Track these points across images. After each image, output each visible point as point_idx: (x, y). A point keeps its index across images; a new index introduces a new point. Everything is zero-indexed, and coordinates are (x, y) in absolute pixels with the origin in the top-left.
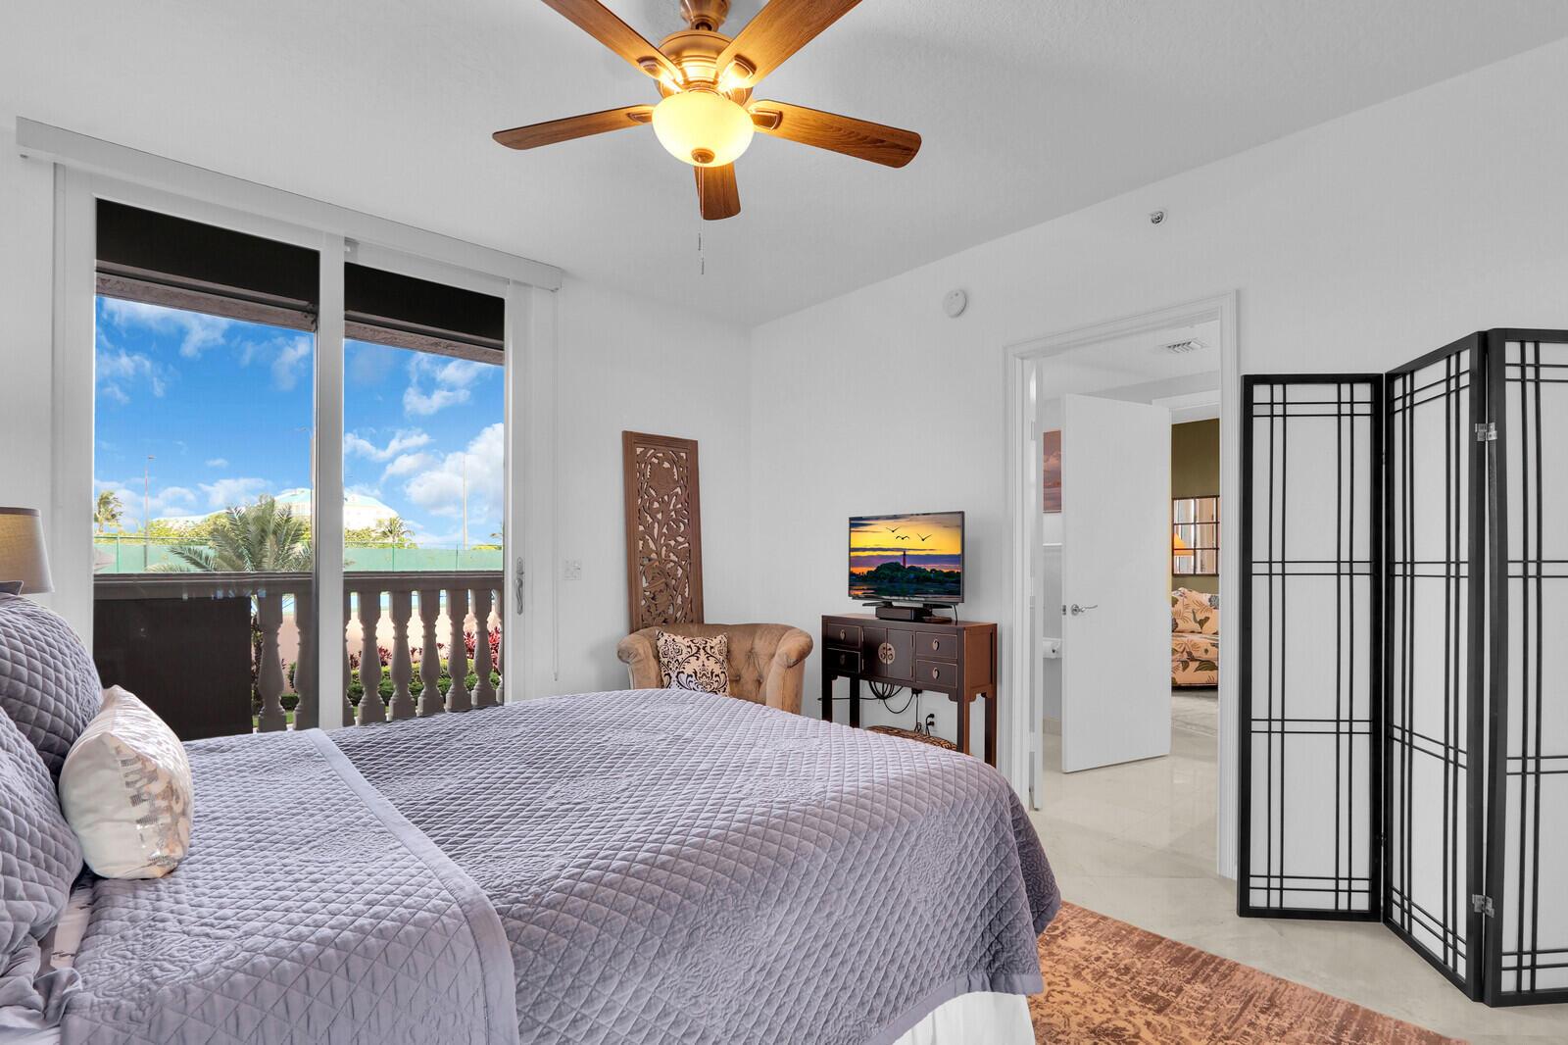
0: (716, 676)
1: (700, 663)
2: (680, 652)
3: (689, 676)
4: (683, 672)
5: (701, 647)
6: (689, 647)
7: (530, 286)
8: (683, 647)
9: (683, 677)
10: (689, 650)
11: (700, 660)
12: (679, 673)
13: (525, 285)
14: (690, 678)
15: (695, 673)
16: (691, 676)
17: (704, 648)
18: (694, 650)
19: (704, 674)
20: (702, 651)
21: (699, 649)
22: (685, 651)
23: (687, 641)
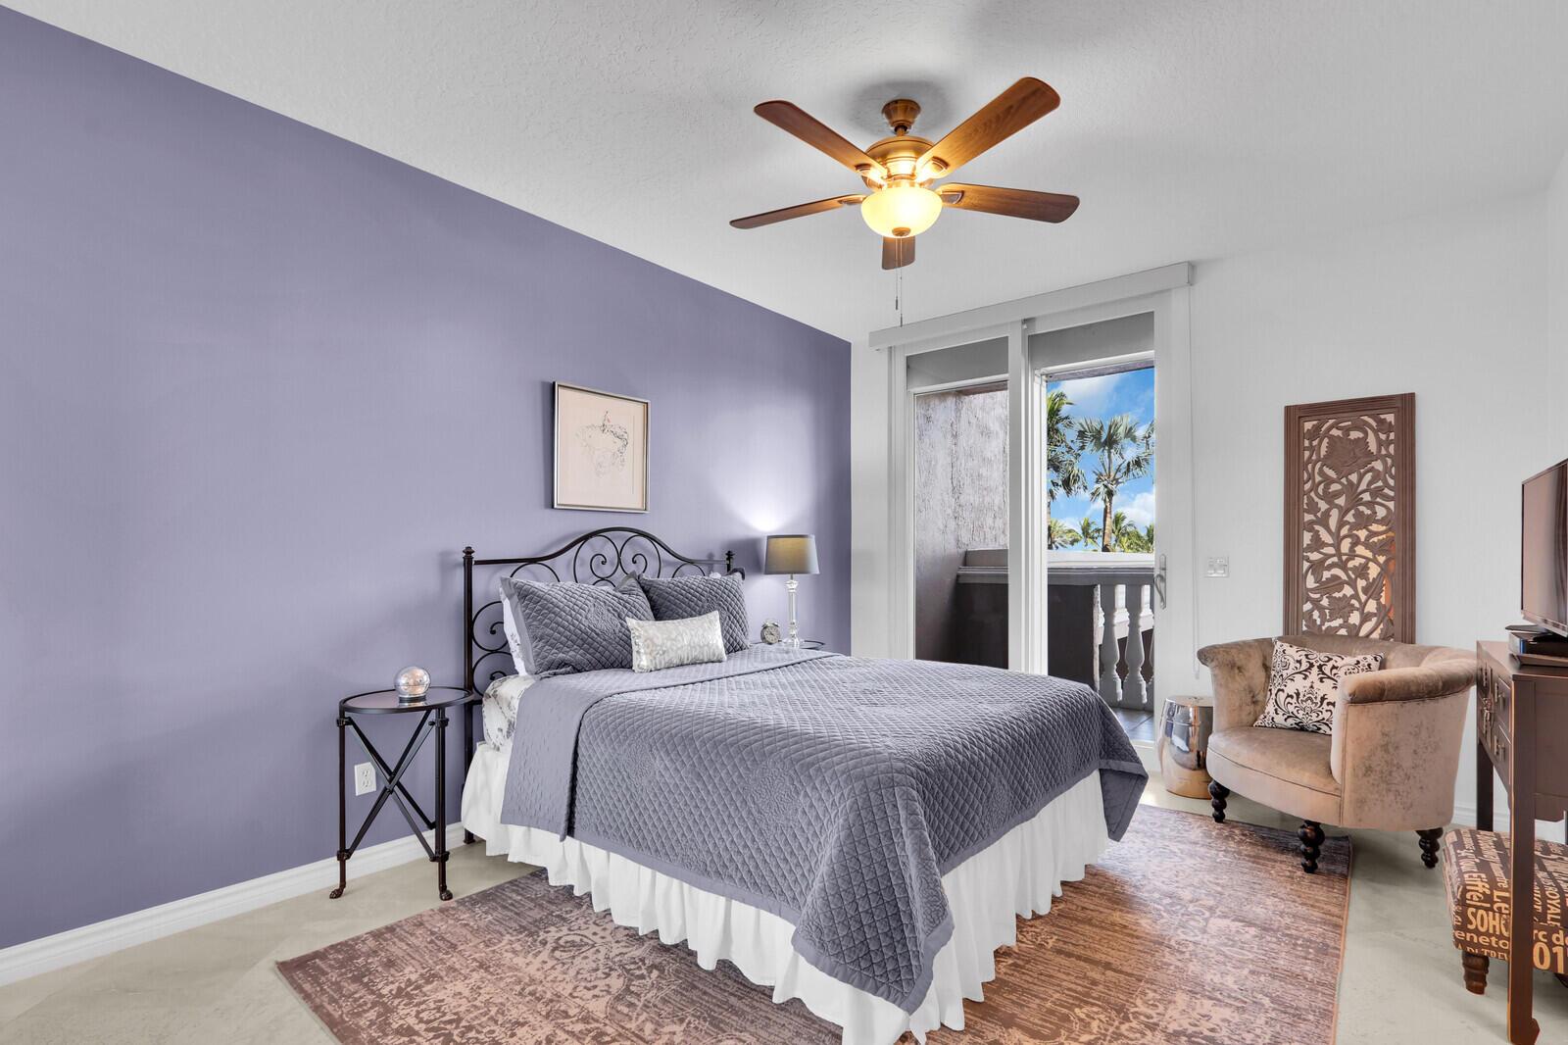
0: (1329, 704)
1: (1307, 683)
2: (1286, 666)
3: (1288, 696)
4: (1283, 690)
5: (1316, 665)
6: (1299, 662)
7: (1169, 290)
8: (1291, 661)
9: (1282, 696)
10: (1298, 665)
11: (1309, 680)
12: (1279, 690)
13: (1161, 292)
14: (1289, 699)
15: (1298, 694)
16: (1292, 697)
17: (1320, 667)
18: (1305, 666)
19: (1309, 698)
20: (1315, 670)
21: (1312, 665)
22: (1292, 665)
23: (1301, 655)
